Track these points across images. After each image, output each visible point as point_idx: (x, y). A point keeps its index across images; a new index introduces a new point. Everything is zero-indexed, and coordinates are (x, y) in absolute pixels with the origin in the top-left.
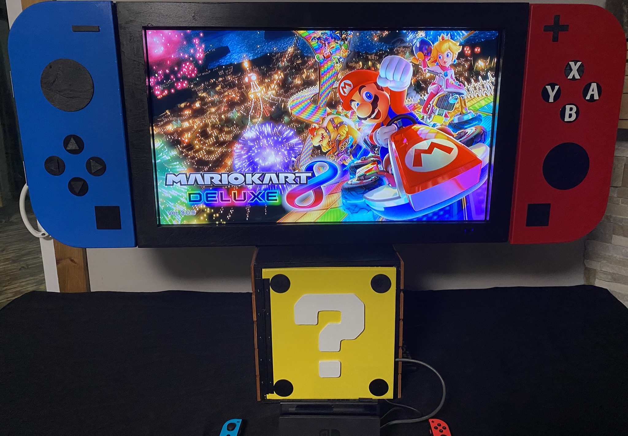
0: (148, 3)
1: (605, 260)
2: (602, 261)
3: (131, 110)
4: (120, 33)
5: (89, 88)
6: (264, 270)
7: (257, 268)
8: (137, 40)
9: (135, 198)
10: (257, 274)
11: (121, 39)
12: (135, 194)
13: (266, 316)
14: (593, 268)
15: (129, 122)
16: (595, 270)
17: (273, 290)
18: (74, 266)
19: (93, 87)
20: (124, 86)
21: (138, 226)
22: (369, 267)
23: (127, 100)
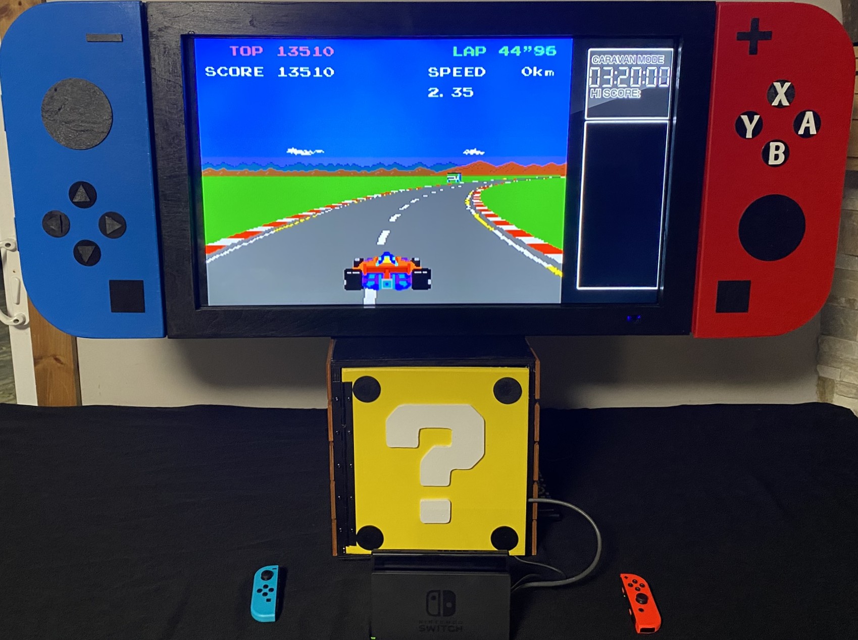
0: (190, 3)
1: (847, 366)
2: (843, 368)
3: (162, 148)
4: (150, 43)
5: (107, 118)
6: (344, 370)
7: (335, 366)
8: (174, 54)
9: (166, 270)
10: (335, 376)
11: (151, 51)
12: (166, 264)
13: (347, 435)
14: (830, 377)
15: (160, 164)
16: (833, 381)
17: (356, 398)
18: (59, 368)
19: (112, 116)
20: (155, 116)
21: (168, 308)
22: (491, 368)
23: (157, 134)
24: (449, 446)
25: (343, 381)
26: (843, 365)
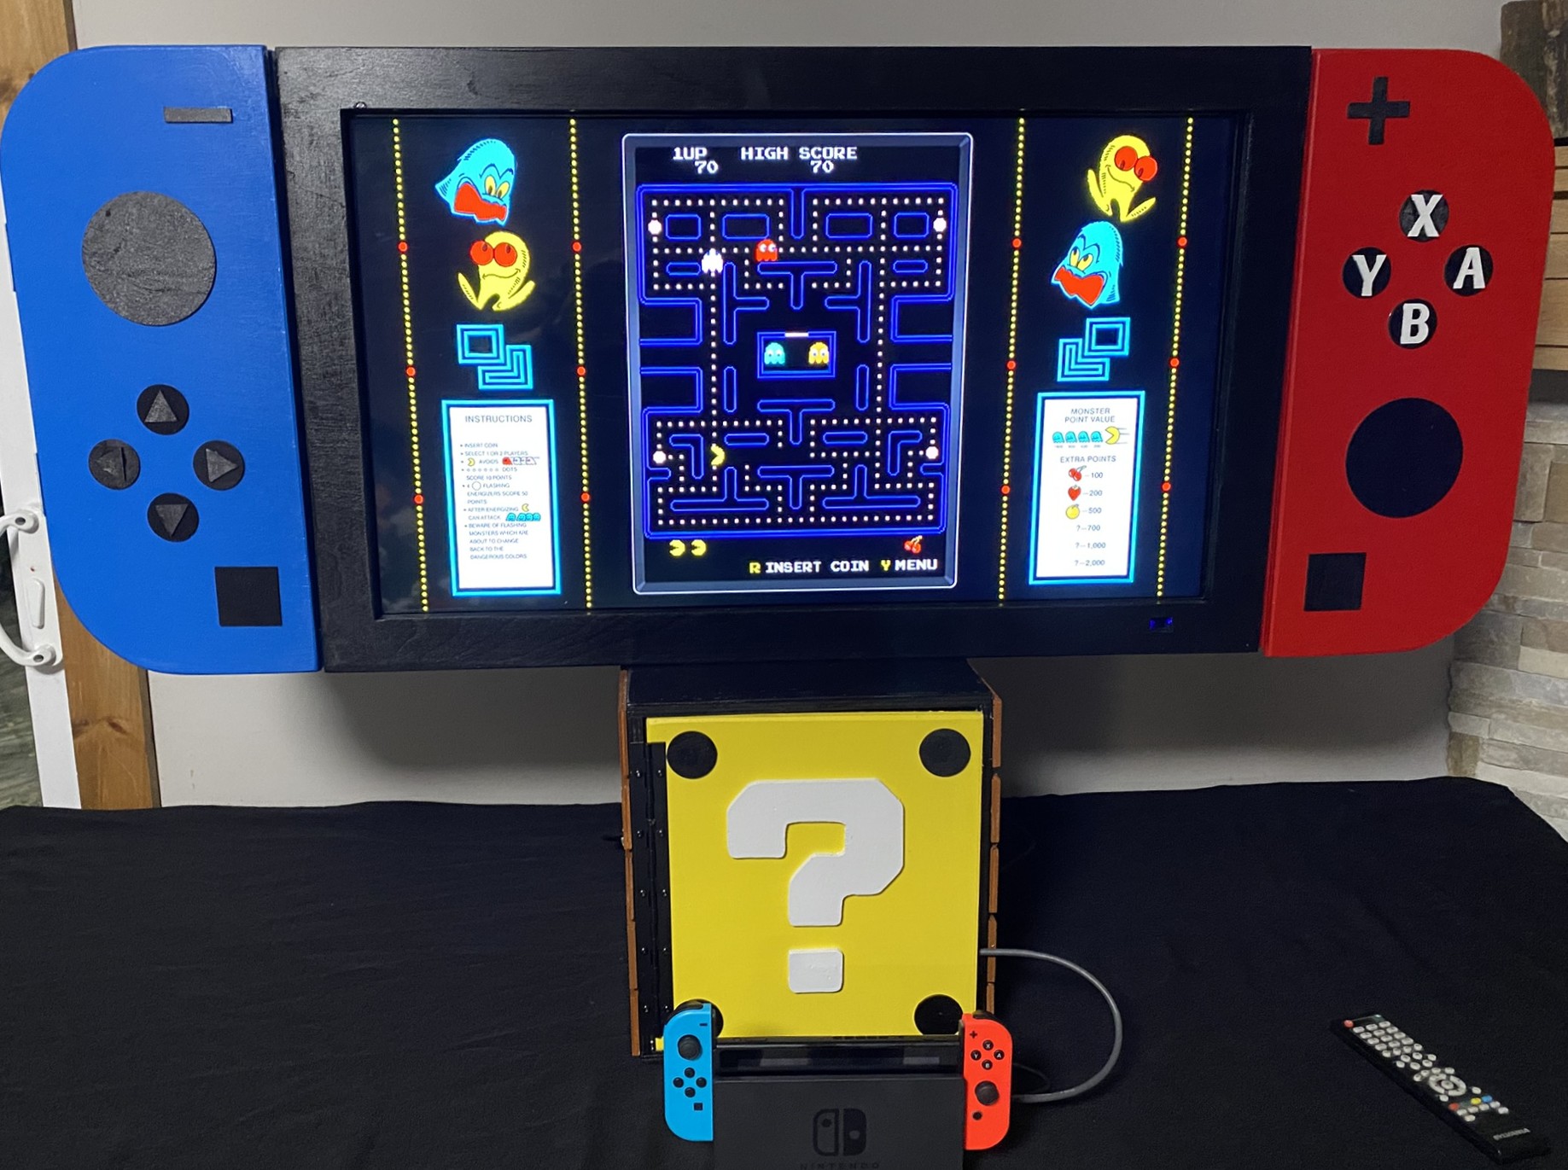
0: (357, 50)
1: (1501, 712)
2: (1495, 716)
3: (309, 322)
4: (284, 125)
5: (205, 266)
6: (650, 722)
7: (634, 715)
8: (328, 145)
9: (319, 545)
10: (635, 731)
11: (286, 142)
12: (319, 536)
13: (657, 838)
14: (1470, 734)
15: (305, 351)
16: (1476, 739)
17: (672, 771)
18: (118, 740)
19: (216, 262)
20: (294, 261)
21: (325, 617)
22: (914, 712)
23: (298, 296)
24: (841, 853)
25: (649, 740)
26: (1494, 710)
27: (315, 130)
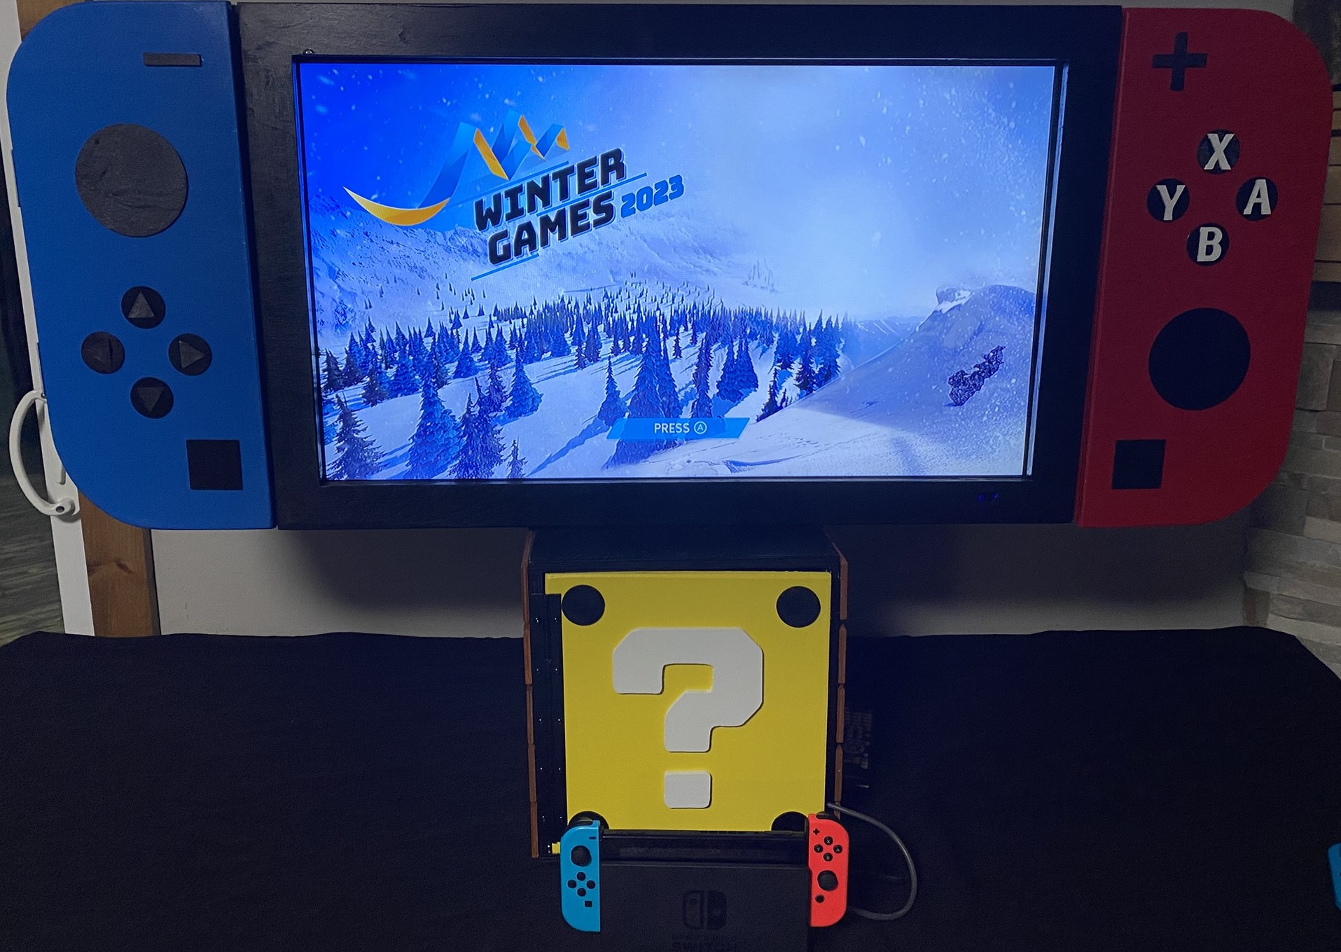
0: (306, 6)
1: (1289, 573)
2: (1283, 575)
3: (266, 235)
4: (244, 68)
5: (178, 186)
6: (548, 576)
7: (534, 571)
8: (282, 85)
9: (273, 423)
10: (535, 585)
11: (246, 82)
12: (273, 415)
13: (553, 675)
14: (1262, 590)
15: (262, 259)
16: (1267, 594)
17: (567, 620)
18: (125, 579)
19: (187, 185)
20: (253, 183)
21: (278, 485)
22: (773, 572)
23: (258, 212)
24: (710, 690)
25: (547, 592)
26: (1283, 571)
27: (270, 74)
